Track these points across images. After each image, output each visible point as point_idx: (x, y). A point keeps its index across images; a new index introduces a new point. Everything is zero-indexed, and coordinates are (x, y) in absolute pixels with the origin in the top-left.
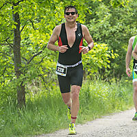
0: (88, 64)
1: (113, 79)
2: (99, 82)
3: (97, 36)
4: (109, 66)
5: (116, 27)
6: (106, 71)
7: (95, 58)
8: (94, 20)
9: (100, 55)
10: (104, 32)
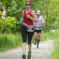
0: (6, 26)
1: (17, 33)
2: (11, 34)
3: (11, 14)
4: (16, 27)
5: (19, 10)
6: (14, 29)
7: (10, 23)
8: (10, 7)
9: (12, 22)
10: (14, 12)
